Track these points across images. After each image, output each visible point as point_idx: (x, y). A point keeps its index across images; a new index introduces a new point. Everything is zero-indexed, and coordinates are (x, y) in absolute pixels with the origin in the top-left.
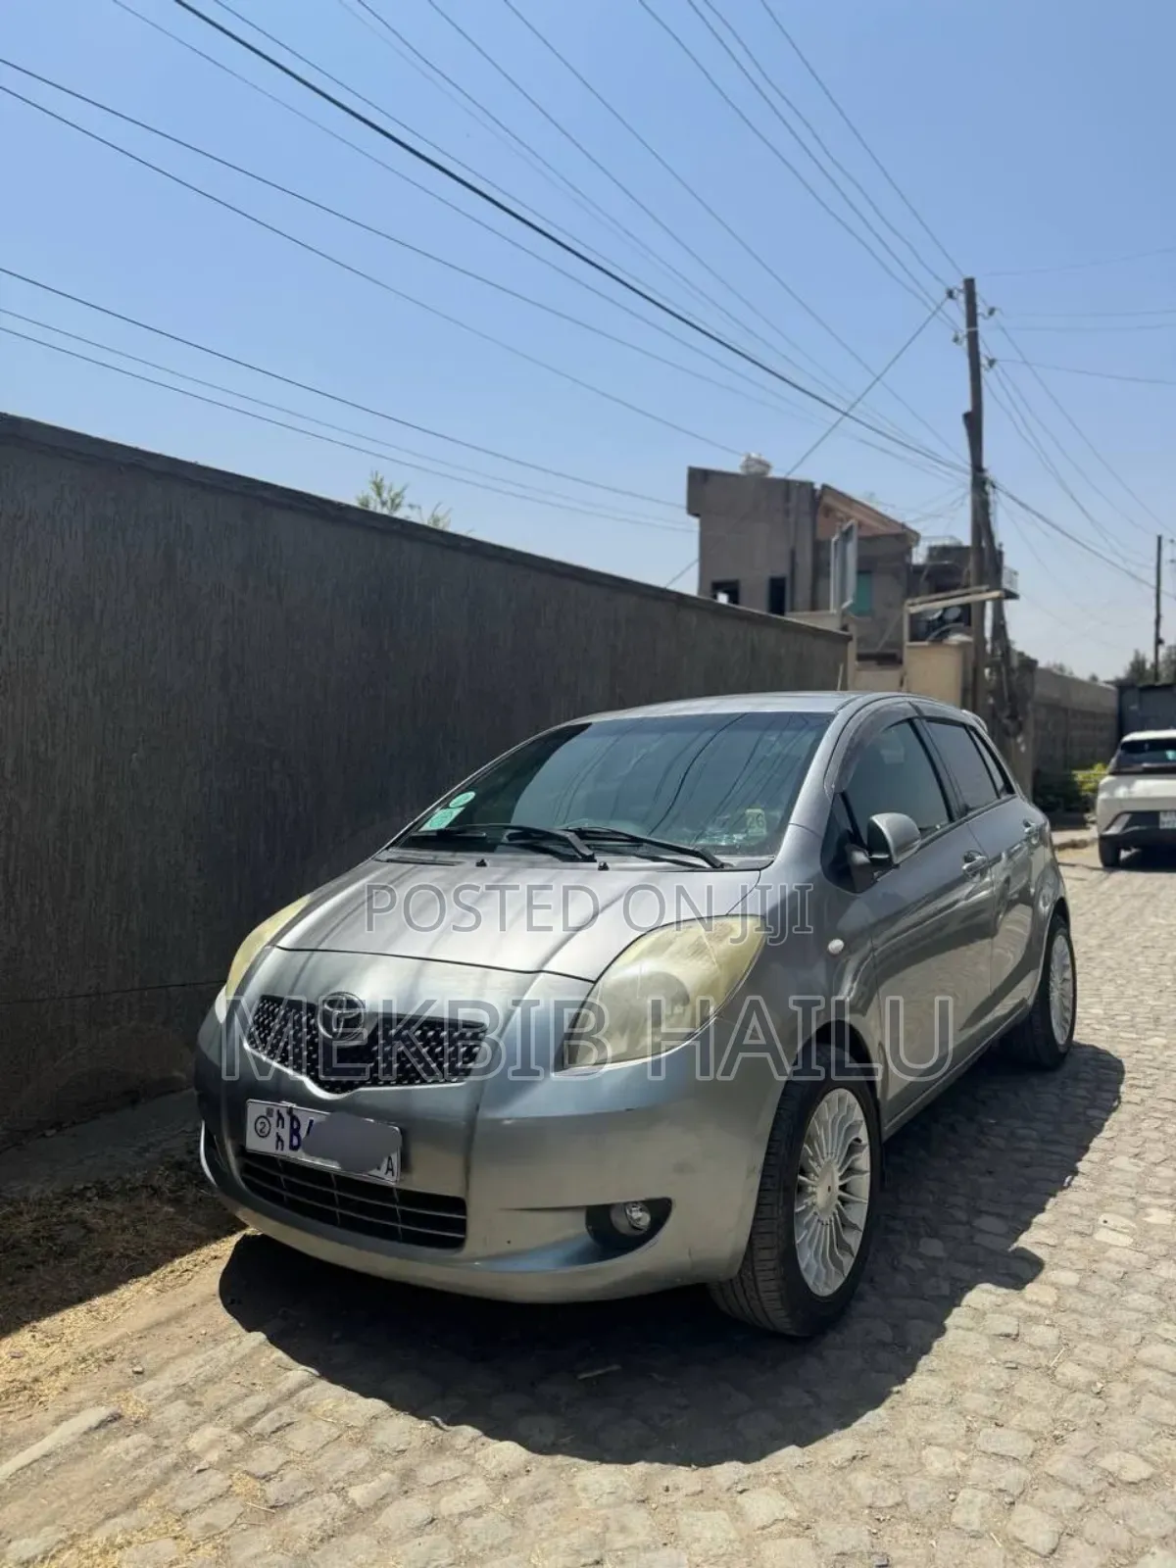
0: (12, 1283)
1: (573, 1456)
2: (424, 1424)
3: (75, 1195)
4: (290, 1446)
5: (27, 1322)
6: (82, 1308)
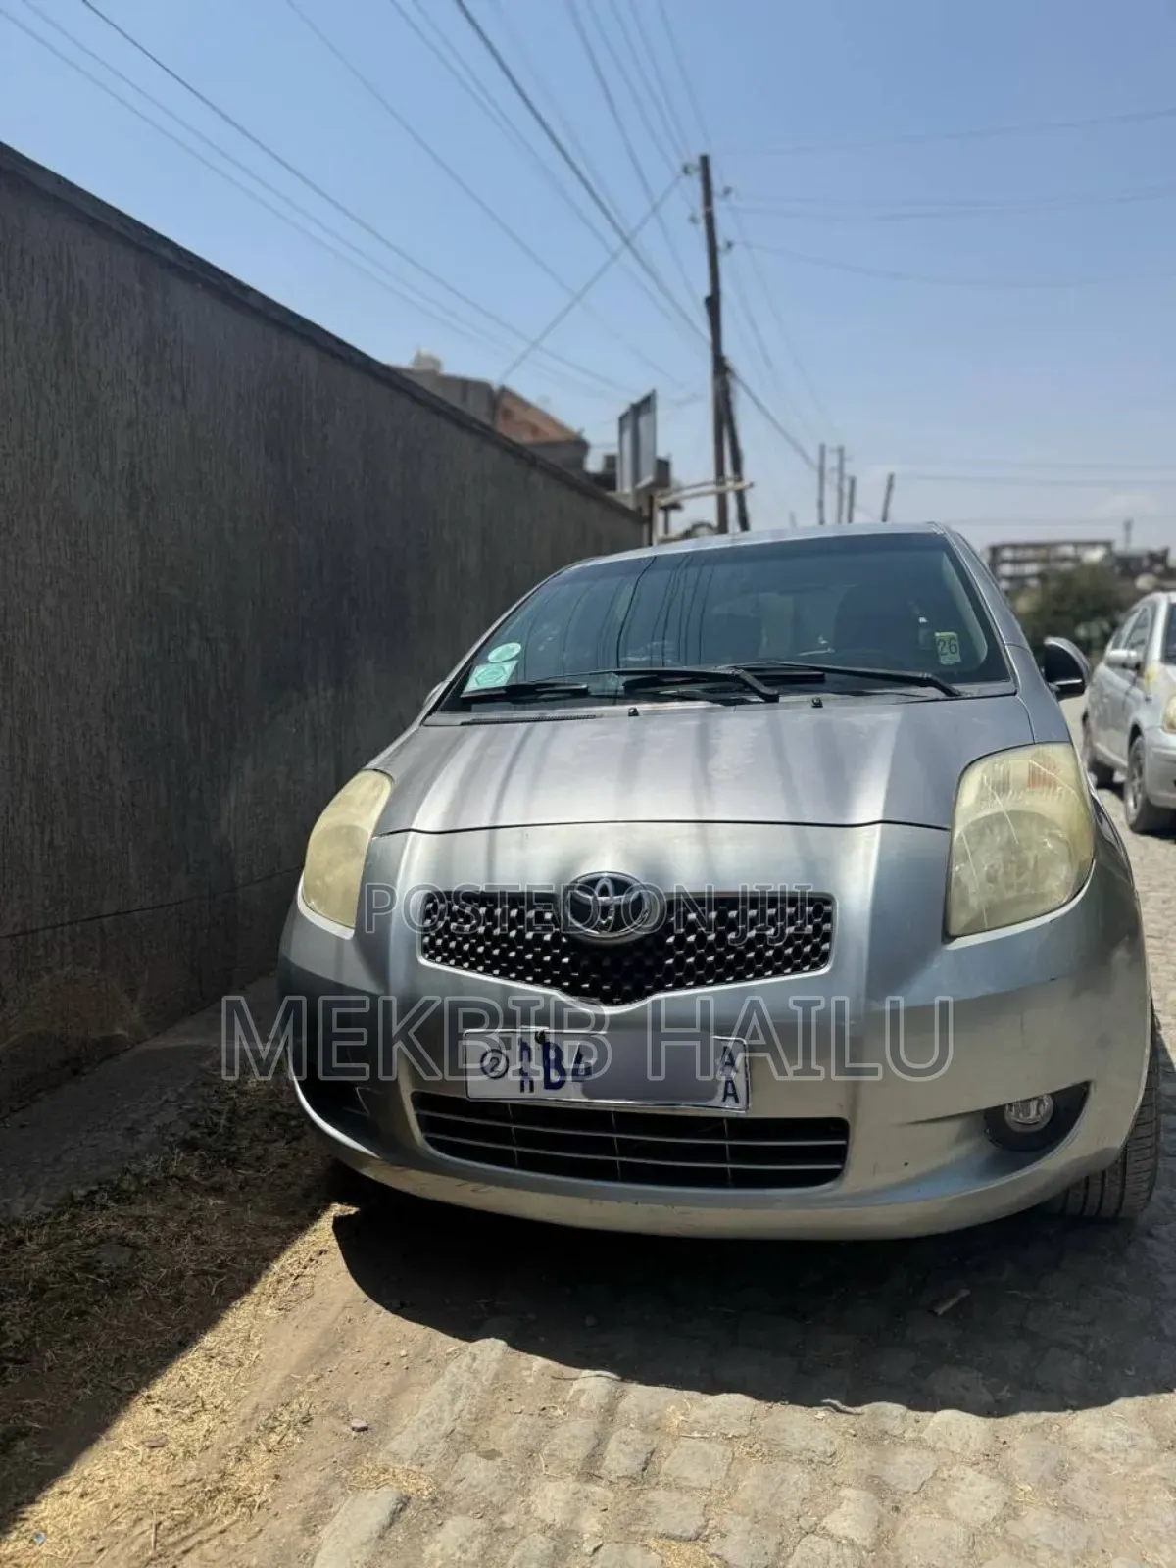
0: (72, 1342)
1: (1039, 1410)
2: (821, 1413)
3: (81, 1203)
4: (684, 1483)
5: (135, 1392)
6: (194, 1355)
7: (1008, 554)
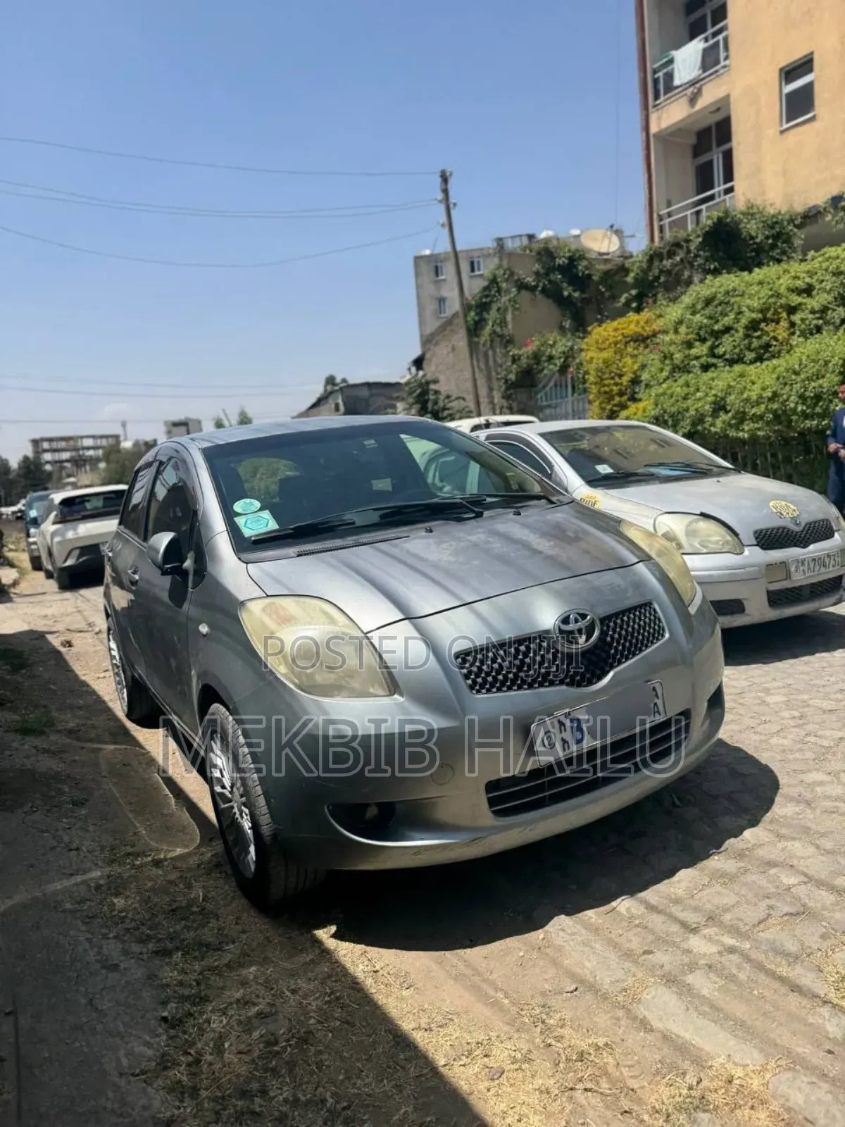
7: (46, 445)
